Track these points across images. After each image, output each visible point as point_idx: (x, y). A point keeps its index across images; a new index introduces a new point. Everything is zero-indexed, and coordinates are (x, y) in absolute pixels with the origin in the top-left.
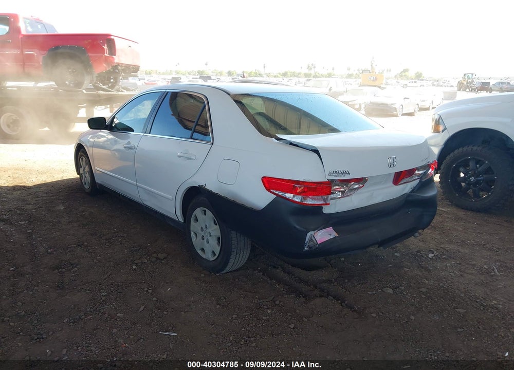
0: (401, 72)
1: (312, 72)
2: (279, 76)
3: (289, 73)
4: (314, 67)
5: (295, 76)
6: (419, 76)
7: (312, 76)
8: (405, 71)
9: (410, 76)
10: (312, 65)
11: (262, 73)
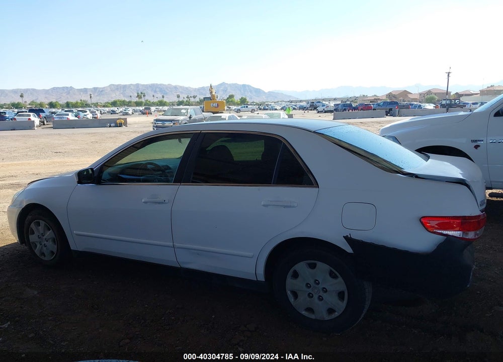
0: (228, 98)
1: (143, 100)
2: (109, 105)
3: (118, 103)
4: (144, 96)
5: (125, 105)
6: (243, 101)
7: (143, 104)
8: (231, 96)
9: (236, 101)
10: (141, 93)
11: (89, 102)
